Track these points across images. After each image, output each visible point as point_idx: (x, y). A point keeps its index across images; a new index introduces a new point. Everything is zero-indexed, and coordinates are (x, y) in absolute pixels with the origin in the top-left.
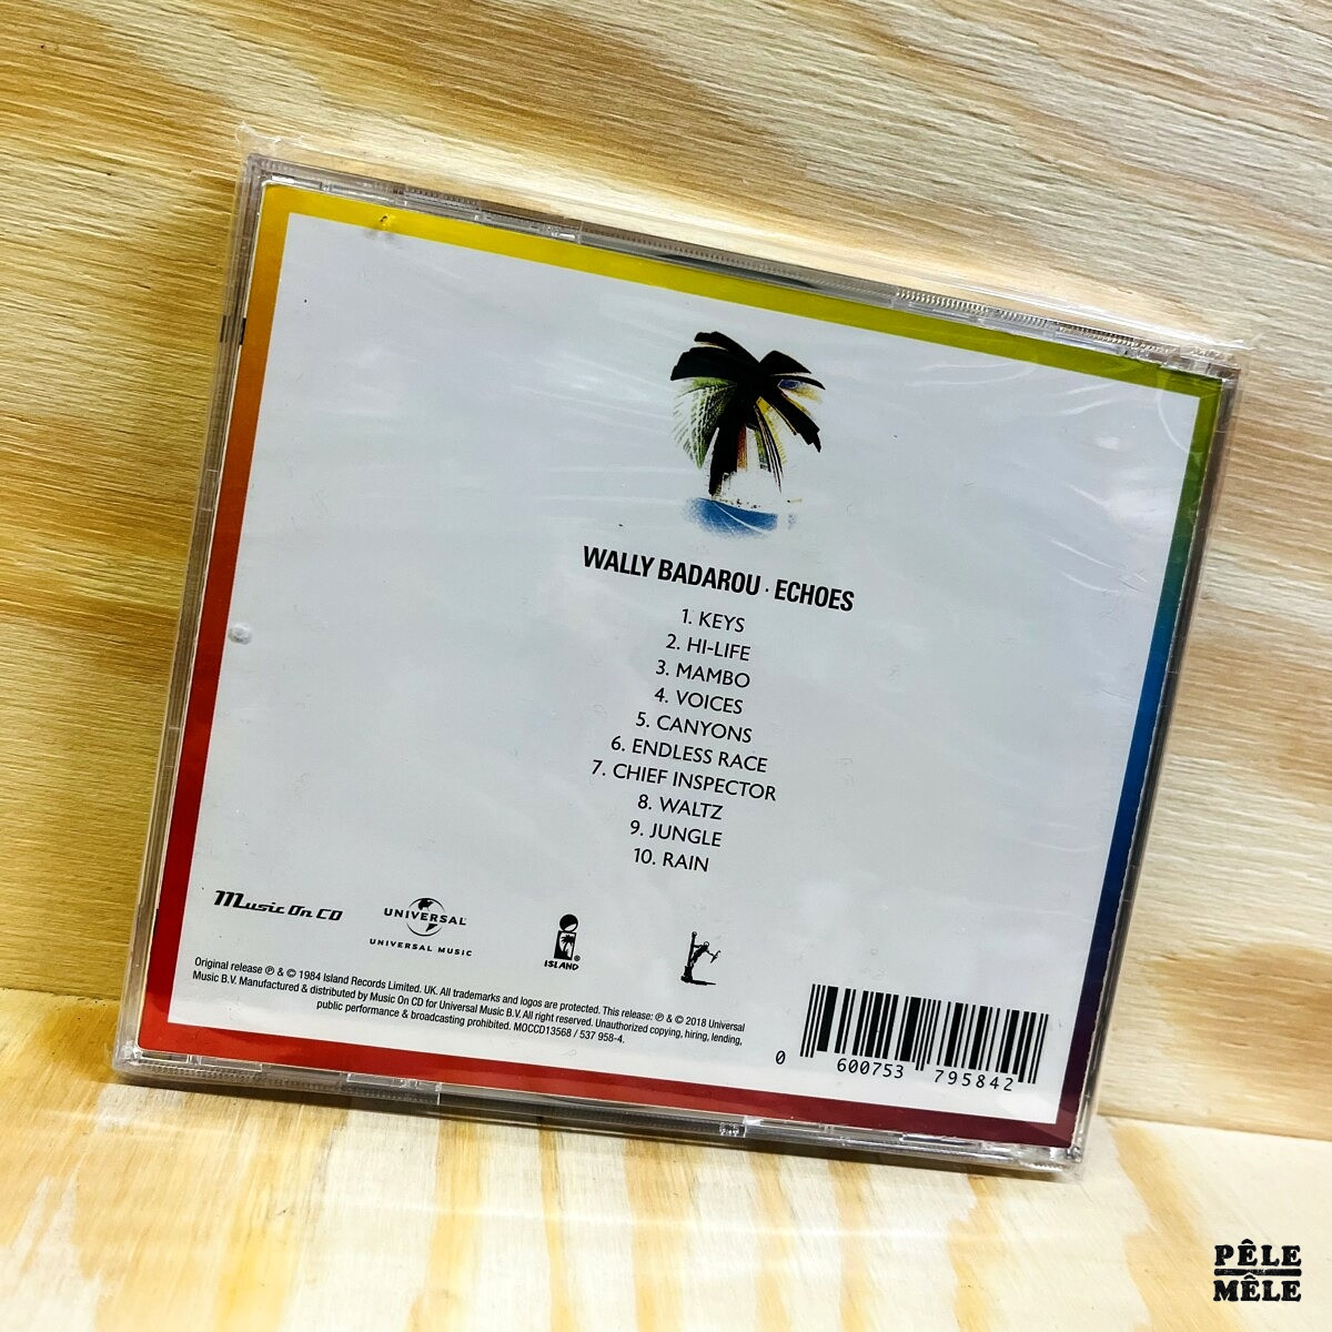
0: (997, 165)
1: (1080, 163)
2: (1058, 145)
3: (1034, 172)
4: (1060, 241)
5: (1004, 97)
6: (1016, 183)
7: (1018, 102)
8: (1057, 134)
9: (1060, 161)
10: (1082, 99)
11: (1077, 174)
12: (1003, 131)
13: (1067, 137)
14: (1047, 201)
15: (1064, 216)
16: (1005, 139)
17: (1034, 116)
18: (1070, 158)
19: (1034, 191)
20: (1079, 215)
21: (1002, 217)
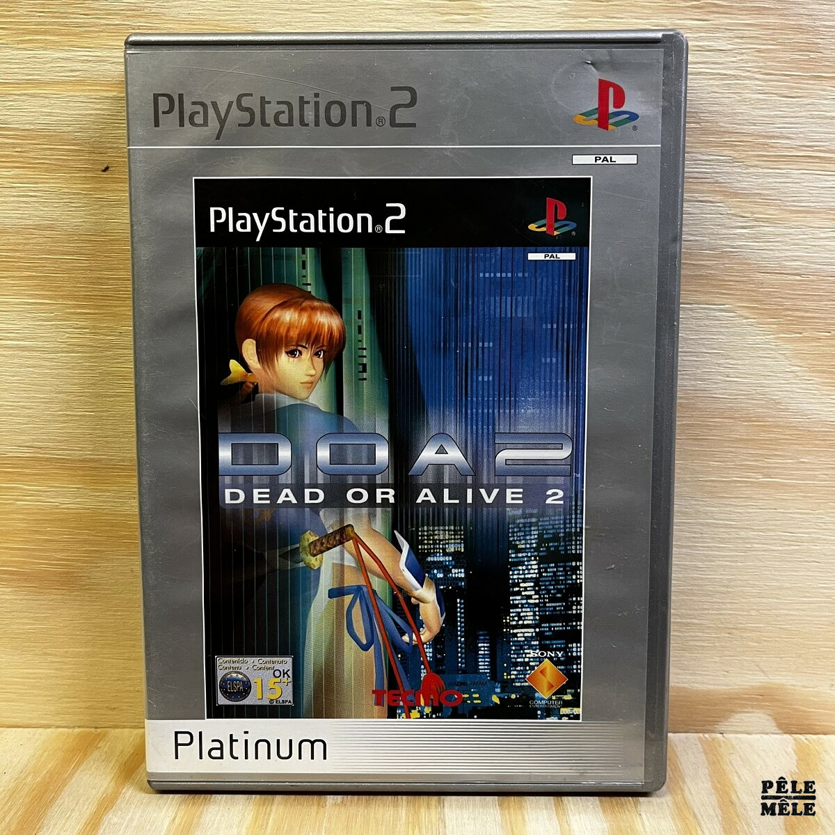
0: (719, 225)
1: (766, 214)
2: (752, 207)
3: (740, 224)
4: (763, 258)
5: (717, 189)
6: (731, 232)
7: (726, 189)
8: (750, 202)
9: (755, 215)
10: (761, 180)
11: (767, 220)
12: (719, 207)
13: (756, 202)
14: (751, 238)
15: (762, 244)
16: (721, 210)
17: (736, 195)
18: (760, 213)
19: (743, 235)
20: (770, 242)
21: (726, 252)
